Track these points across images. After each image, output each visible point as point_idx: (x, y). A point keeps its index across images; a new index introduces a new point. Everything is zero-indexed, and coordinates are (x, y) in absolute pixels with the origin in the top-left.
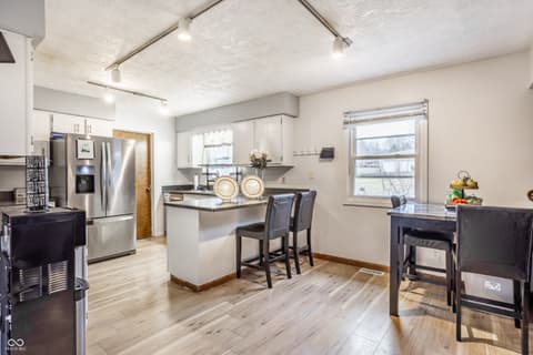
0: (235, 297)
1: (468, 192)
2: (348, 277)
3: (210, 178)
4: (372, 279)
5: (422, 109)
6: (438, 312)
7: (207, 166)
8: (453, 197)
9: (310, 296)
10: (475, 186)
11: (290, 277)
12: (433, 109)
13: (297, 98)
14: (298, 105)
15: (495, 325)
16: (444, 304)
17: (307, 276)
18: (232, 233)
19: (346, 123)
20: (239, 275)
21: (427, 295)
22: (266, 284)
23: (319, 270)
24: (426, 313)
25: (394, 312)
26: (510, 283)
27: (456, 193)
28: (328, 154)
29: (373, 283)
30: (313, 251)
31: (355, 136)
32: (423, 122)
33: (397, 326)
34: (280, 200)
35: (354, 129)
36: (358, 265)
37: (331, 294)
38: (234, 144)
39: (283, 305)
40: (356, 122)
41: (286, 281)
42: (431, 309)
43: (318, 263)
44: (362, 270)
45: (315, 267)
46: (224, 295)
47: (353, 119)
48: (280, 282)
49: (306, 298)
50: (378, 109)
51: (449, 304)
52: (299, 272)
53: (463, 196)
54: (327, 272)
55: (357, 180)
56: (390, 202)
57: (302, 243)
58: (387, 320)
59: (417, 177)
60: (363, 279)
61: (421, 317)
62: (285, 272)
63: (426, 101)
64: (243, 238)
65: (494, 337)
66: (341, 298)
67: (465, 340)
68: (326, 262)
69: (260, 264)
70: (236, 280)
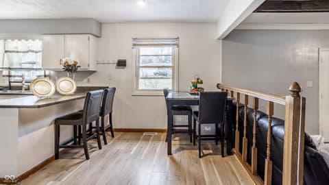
0: (59, 175)
1: (199, 86)
2: (138, 139)
3: (12, 79)
4: (152, 138)
5: (176, 42)
6: (188, 147)
7: (10, 69)
8: (193, 88)
9: (119, 157)
10: (202, 83)
11: (100, 148)
12: (181, 42)
13: (100, 24)
14: (101, 28)
15: (210, 146)
16: (189, 142)
17: (112, 144)
18: (51, 124)
19: (134, 45)
20: (57, 156)
21: (180, 140)
22: (84, 157)
23: (118, 139)
24: (183, 149)
25: (170, 153)
26: (214, 125)
27: (193, 86)
28: (122, 64)
29: (153, 140)
30: (113, 127)
31: (139, 53)
32: (176, 49)
33: (173, 160)
34: (94, 94)
35: (139, 50)
36: (141, 131)
37: (132, 153)
38: (42, 52)
39: (102, 169)
40: (140, 45)
41: (98, 152)
42: (184, 146)
43: (117, 135)
44: (144, 134)
45: (115, 138)
46: (47, 177)
47: (138, 43)
48: (94, 153)
49: (117, 159)
50: (153, 39)
51: (191, 142)
52: (106, 143)
53: (196, 87)
54: (124, 139)
55: (140, 80)
56: (163, 92)
57: (107, 124)
58: (167, 158)
59: (173, 78)
60: (147, 139)
61: (182, 152)
62: (96, 145)
63: (178, 38)
64: (61, 126)
65: (211, 152)
66: (138, 153)
67: (203, 156)
68: (121, 133)
69: (74, 144)
70: (55, 161)
